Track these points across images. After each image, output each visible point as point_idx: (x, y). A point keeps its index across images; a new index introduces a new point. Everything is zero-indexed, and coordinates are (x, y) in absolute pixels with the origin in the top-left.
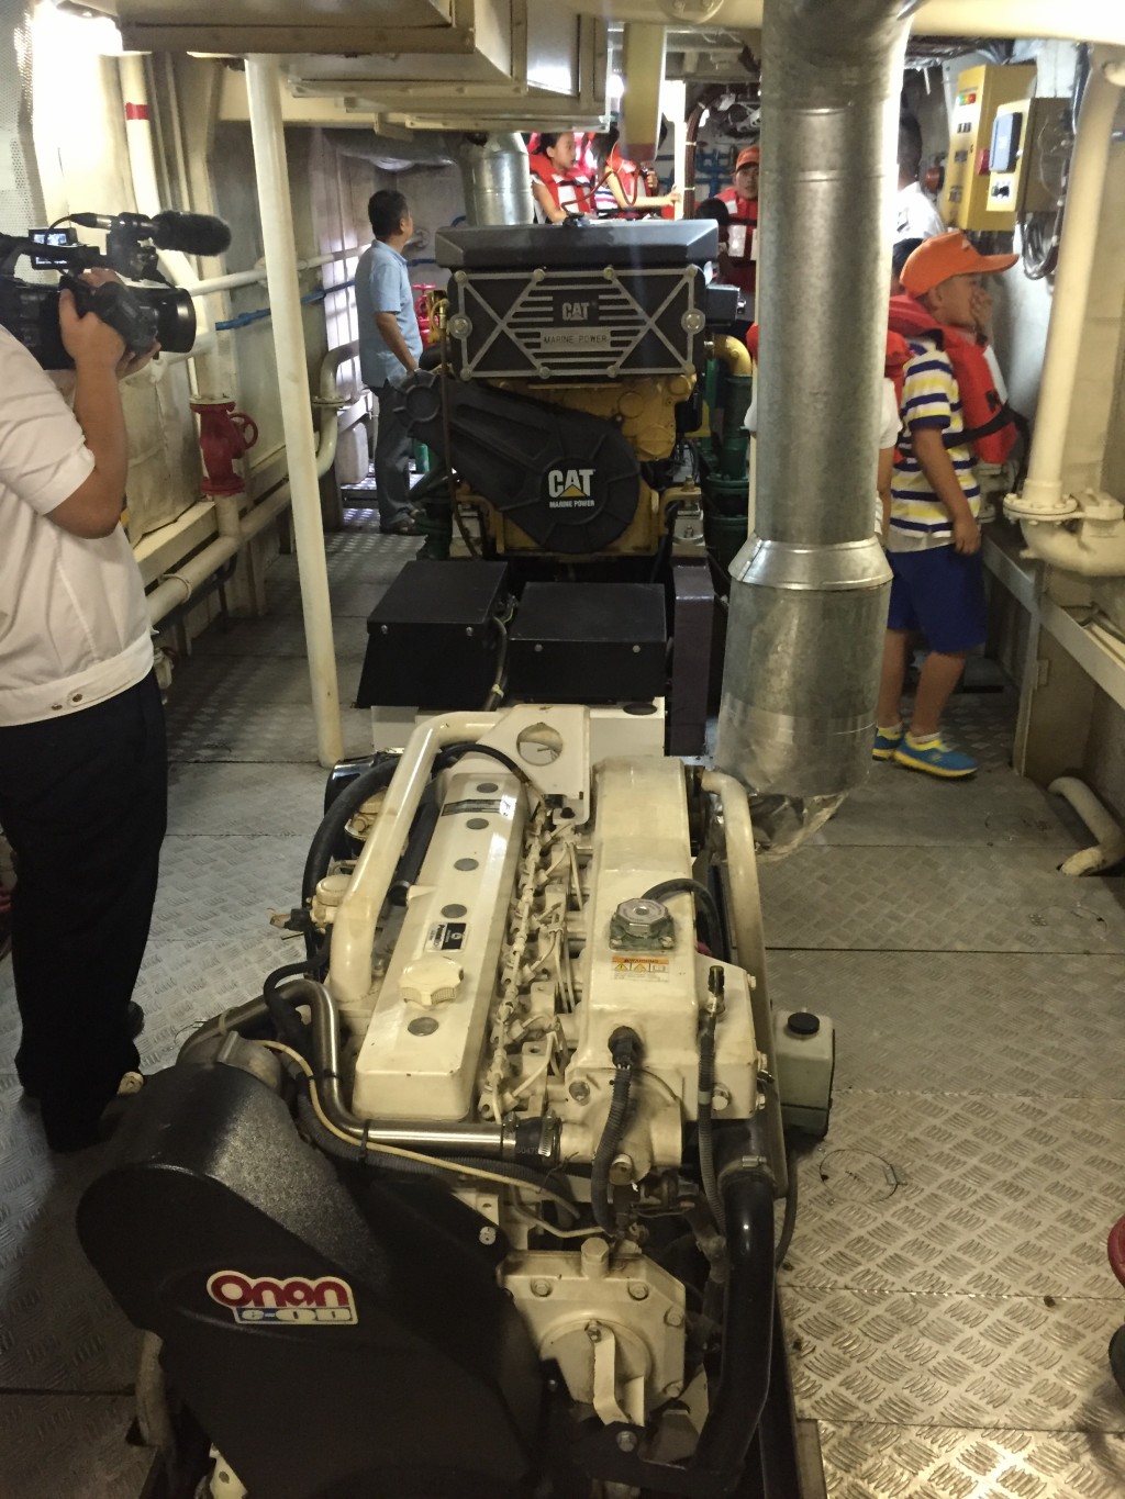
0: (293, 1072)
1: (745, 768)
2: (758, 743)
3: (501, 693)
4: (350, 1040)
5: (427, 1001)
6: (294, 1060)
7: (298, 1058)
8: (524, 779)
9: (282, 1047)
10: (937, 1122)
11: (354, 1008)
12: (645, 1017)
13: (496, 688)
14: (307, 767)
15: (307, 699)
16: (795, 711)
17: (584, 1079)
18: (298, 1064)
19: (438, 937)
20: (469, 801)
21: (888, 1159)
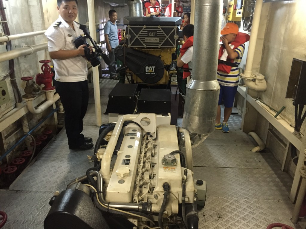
0: (93, 191)
1: (188, 128)
2: (192, 122)
3: (136, 111)
4: (105, 184)
5: (122, 176)
6: (93, 189)
7: (94, 188)
8: (142, 129)
9: (90, 186)
10: (228, 204)
11: (106, 177)
12: (171, 180)
13: (135, 110)
14: (94, 126)
15: (94, 112)
16: (199, 116)
17: (157, 194)
18: (94, 190)
19: (124, 162)
20: (130, 133)
21: (217, 212)
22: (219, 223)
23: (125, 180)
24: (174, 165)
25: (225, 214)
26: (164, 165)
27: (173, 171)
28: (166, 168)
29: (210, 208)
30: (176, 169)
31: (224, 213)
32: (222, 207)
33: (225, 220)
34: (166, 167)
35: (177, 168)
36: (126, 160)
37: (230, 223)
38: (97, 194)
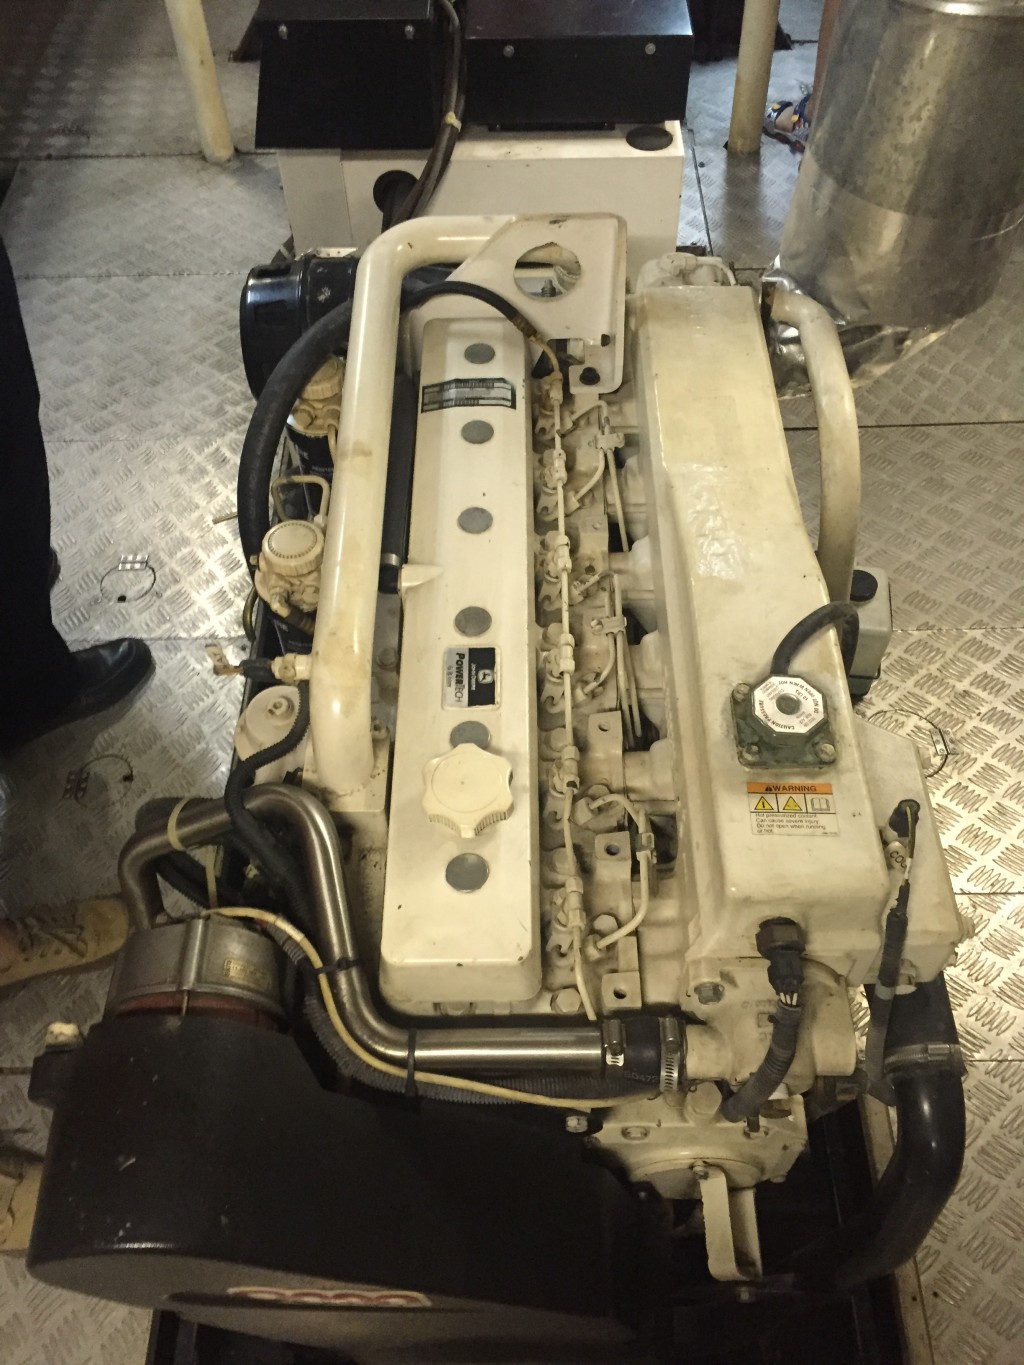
1: (832, 282)
3: (457, 124)
5: (469, 834)
6: (290, 938)
7: (298, 936)
8: (529, 330)
9: (270, 918)
10: (987, 667)
13: (452, 119)
14: (188, 161)
17: (718, 980)
18: (297, 945)
19: (459, 682)
21: (935, 722)
22: (947, 786)
23: (486, 853)
24: (823, 763)
25: (977, 731)
26: (751, 765)
27: (823, 819)
28: (769, 790)
29: (893, 697)
30: (837, 800)
31: (969, 725)
32: (961, 686)
33: (978, 766)
34: (767, 778)
35: (846, 779)
36: (466, 661)
37: (1006, 786)
38: (323, 980)
